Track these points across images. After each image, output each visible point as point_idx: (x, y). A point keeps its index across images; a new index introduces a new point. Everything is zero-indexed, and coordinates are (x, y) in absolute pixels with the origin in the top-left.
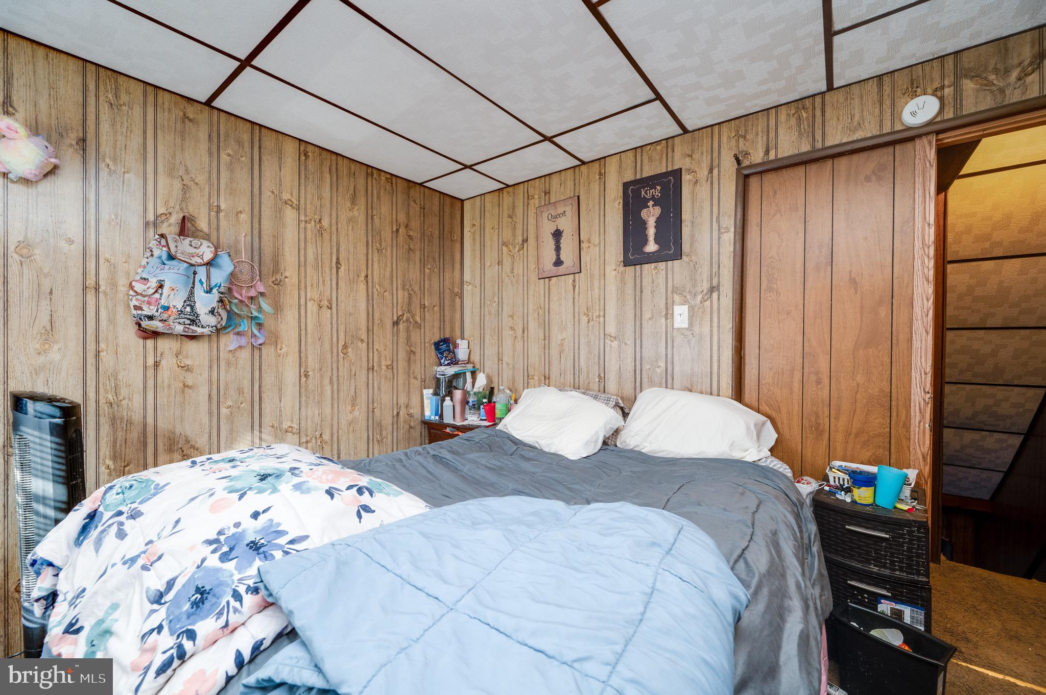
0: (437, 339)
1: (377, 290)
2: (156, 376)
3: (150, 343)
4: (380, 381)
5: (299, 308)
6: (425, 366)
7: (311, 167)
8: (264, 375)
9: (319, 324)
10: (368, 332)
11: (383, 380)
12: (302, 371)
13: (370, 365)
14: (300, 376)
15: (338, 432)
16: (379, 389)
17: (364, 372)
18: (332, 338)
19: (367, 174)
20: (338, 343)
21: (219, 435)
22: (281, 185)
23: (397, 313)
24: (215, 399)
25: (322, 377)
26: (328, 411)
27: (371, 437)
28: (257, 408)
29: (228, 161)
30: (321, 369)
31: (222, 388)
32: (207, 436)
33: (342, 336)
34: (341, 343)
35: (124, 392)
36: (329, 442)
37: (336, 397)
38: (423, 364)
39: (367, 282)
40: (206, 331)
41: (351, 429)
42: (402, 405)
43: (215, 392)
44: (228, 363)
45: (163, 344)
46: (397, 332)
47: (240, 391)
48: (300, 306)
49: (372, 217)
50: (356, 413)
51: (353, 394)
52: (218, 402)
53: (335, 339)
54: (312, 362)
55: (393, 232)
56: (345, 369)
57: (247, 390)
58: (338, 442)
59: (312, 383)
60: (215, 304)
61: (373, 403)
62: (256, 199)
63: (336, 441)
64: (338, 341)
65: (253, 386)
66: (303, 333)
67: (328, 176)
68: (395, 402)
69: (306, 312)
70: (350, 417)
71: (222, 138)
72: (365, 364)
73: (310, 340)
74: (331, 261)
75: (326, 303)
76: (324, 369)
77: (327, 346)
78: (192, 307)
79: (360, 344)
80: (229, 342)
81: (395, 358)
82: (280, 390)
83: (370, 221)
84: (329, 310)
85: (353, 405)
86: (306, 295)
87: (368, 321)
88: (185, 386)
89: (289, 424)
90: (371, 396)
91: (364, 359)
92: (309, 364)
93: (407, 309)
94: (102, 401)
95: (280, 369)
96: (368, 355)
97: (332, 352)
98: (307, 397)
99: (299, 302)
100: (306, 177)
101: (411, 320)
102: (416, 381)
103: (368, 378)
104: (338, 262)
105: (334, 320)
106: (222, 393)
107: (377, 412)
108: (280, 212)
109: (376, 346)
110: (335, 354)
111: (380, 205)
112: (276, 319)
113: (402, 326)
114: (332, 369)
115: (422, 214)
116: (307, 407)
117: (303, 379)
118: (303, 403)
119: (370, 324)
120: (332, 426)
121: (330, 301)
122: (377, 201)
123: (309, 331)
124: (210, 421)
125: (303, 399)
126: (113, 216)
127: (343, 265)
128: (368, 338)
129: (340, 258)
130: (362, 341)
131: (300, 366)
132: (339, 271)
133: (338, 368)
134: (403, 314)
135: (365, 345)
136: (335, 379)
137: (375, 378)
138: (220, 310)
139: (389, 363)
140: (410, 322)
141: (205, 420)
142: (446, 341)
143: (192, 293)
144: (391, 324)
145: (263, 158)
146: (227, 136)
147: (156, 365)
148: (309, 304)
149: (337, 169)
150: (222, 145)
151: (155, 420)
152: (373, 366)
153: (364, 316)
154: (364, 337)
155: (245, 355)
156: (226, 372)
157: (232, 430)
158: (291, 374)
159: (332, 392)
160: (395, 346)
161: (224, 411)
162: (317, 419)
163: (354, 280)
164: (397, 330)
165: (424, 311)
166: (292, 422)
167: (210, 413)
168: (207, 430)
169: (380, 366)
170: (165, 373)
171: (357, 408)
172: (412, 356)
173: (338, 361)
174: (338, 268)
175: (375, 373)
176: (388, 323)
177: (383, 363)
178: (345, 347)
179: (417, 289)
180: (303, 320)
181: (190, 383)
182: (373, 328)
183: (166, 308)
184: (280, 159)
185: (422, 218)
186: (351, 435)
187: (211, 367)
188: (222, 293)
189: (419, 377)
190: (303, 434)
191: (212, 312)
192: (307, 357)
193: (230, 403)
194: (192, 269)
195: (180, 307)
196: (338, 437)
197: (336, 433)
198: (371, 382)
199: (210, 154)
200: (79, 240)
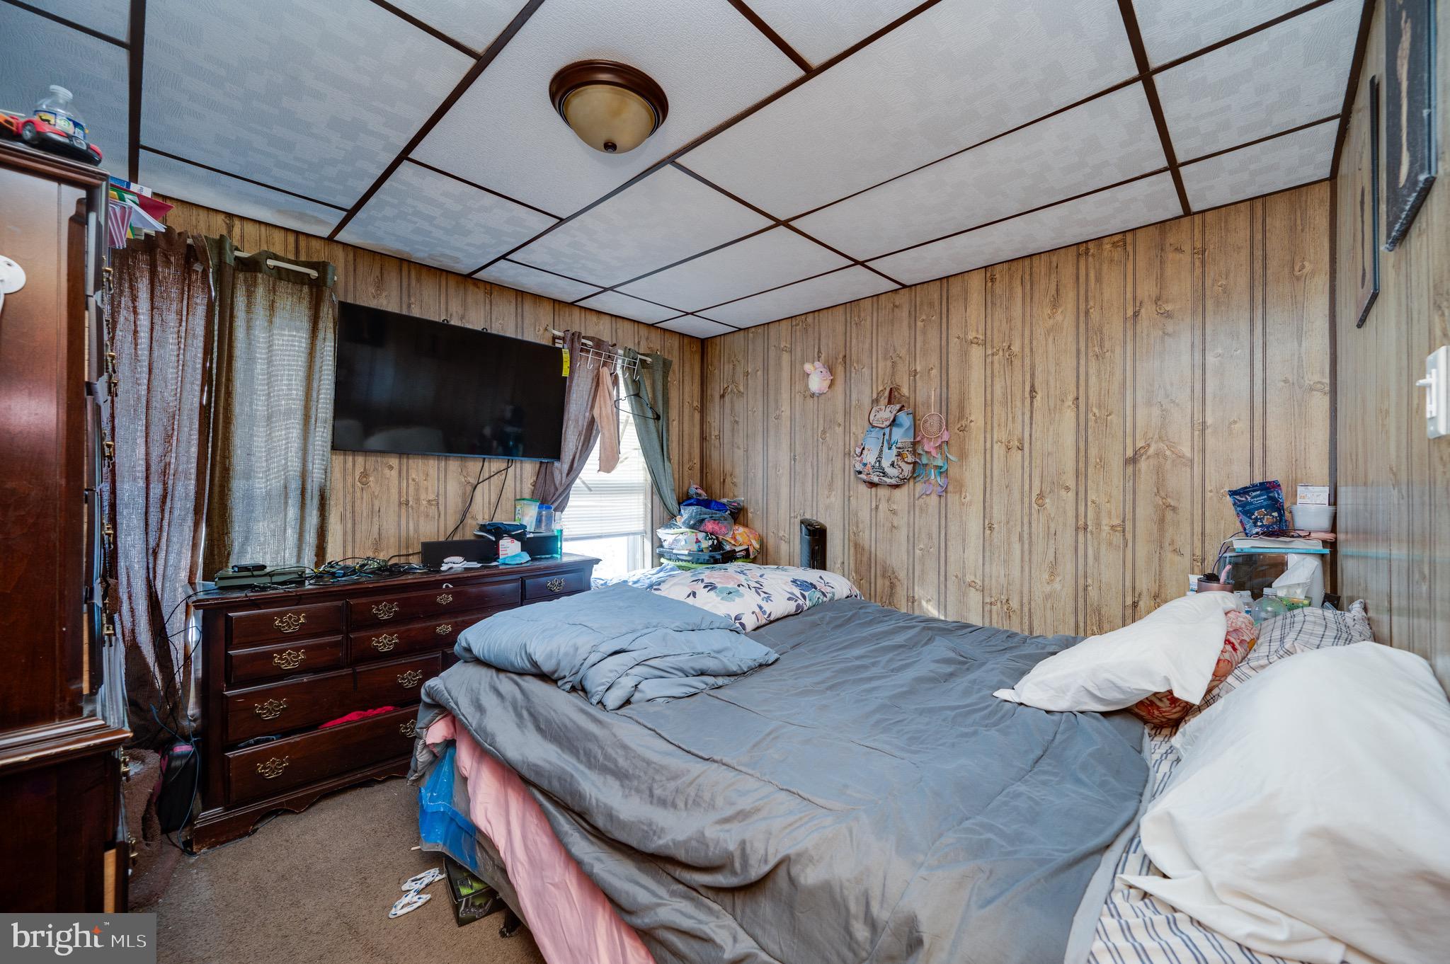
0: (1244, 482)
1: (1095, 415)
2: (876, 516)
3: (874, 489)
4: (1098, 549)
5: (985, 453)
6: (1203, 534)
7: (998, 291)
8: (949, 524)
9: (1007, 470)
10: (1077, 477)
11: (1103, 548)
12: (987, 522)
13: (1081, 523)
14: (984, 528)
15: (1030, 603)
16: (1097, 559)
17: (1070, 531)
18: (1023, 486)
19: (1079, 255)
20: (1030, 492)
21: (914, 573)
22: (966, 326)
23: (1134, 444)
24: (912, 541)
25: (1009, 532)
26: (1016, 573)
27: (1081, 625)
28: (943, 554)
29: (922, 326)
30: (1008, 522)
31: (916, 531)
32: (906, 571)
33: (1036, 483)
34: (1036, 491)
35: (861, 526)
36: (1019, 612)
37: (1027, 558)
38: (1198, 529)
39: (1077, 407)
40: (893, 481)
41: (1049, 605)
42: (1145, 593)
43: (911, 534)
44: (921, 510)
45: (883, 492)
46: (1134, 475)
47: (930, 536)
48: (985, 450)
49: (1087, 313)
50: (1057, 586)
51: (1052, 559)
52: (914, 543)
53: (1027, 487)
54: (998, 513)
55: (1126, 319)
56: (1041, 525)
57: (935, 535)
58: (1030, 617)
59: (998, 536)
60: (894, 458)
61: (1086, 577)
62: (944, 351)
63: (1027, 614)
64: (1031, 488)
65: (940, 532)
66: (988, 480)
67: (1019, 290)
68: (1128, 584)
69: (992, 456)
70: (1048, 589)
71: (918, 309)
72: (1071, 521)
73: (996, 488)
74: (1023, 391)
75: (1017, 443)
76: (1011, 523)
77: (1017, 495)
78: (880, 462)
79: (1063, 493)
80: (920, 487)
81: (1129, 516)
82: (964, 540)
83: (1082, 318)
84: (1020, 452)
85: (1052, 574)
86: (992, 438)
87: (1077, 462)
88: (893, 527)
89: (972, 578)
90: (1081, 567)
91: (1071, 513)
92: (995, 515)
93: (1156, 436)
94: (851, 531)
95: (964, 518)
96: (1077, 509)
97: (1022, 503)
98: (992, 553)
99: (985, 446)
100: (992, 304)
101: (1168, 453)
102: (1177, 558)
103: (1077, 542)
104: (1033, 390)
105: (1027, 463)
106: (916, 536)
107: (1093, 593)
108: (966, 354)
109: (1092, 496)
110: (1026, 505)
111: (1101, 289)
112: (961, 466)
113: (1143, 465)
114: (1022, 523)
115: (1198, 263)
116: (991, 564)
117: (988, 532)
118: (987, 559)
119: (1082, 465)
120: (1022, 593)
121: (1021, 441)
122: (1096, 284)
123: (995, 479)
124: (908, 559)
125: (987, 554)
127: (1039, 392)
128: (1077, 484)
129: (1036, 385)
130: (1067, 489)
131: (984, 517)
132: (1035, 400)
133: (1030, 523)
134: (1149, 445)
135: (1071, 495)
136: (1026, 536)
137: (1089, 543)
138: (899, 463)
139: (1116, 522)
140: (1165, 457)
141: (905, 557)
142: (1268, 488)
143: (881, 451)
144: (1121, 463)
145: (950, 307)
146: (922, 304)
147: (877, 507)
148: (996, 447)
149: (1031, 274)
150: (918, 315)
151: (876, 550)
152: (1086, 524)
153: (1071, 453)
154: (1071, 483)
155: (934, 499)
156: (920, 517)
157: (923, 571)
158: (974, 526)
159: (1022, 552)
160: (1129, 497)
161: (918, 552)
162: (1003, 580)
163: (1055, 407)
164: (1134, 471)
165: (1202, 434)
166: (975, 576)
167: (908, 552)
168: (906, 566)
169: (1098, 525)
170: (881, 514)
171: (1058, 579)
172: (1169, 515)
173: (1030, 514)
174: (1032, 398)
175: (1089, 535)
176: (1116, 463)
177: (1105, 521)
178: (1041, 496)
179: (1182, 398)
180: (988, 465)
181: (896, 525)
182: (1086, 470)
183: (866, 465)
184: (966, 299)
185: (1198, 272)
186: (1049, 613)
187: (909, 512)
188: (900, 448)
189: (1187, 551)
190: (986, 593)
191: (893, 465)
192: (992, 508)
193: (922, 546)
194: (882, 431)
195: (873, 463)
196: (1030, 609)
197: (1027, 604)
198: (1081, 547)
199: (910, 327)
200: (842, 424)
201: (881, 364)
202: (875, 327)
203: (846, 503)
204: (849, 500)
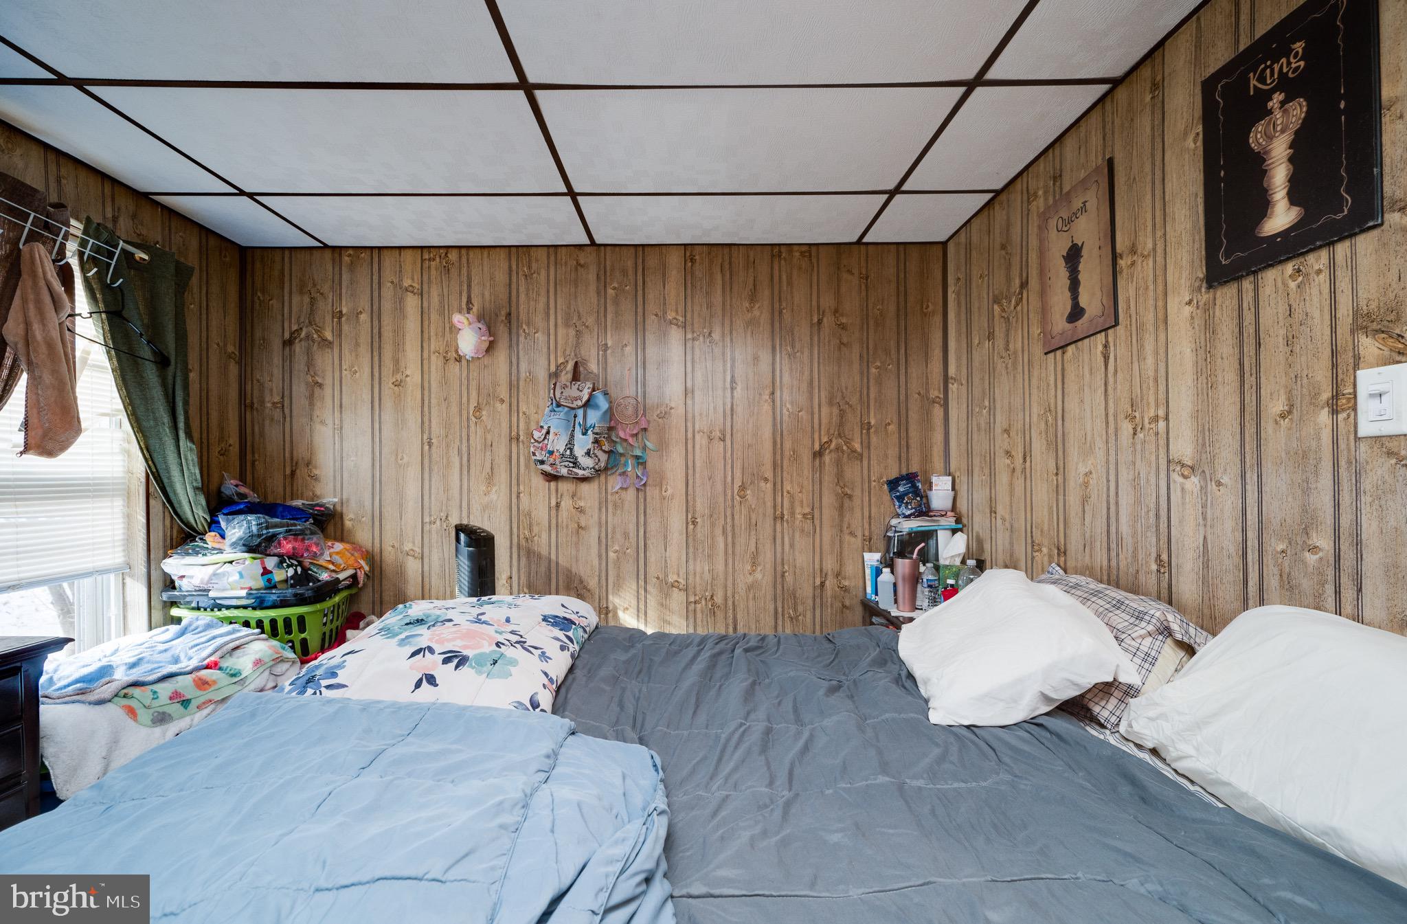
0: (894, 474)
1: (788, 410)
2: (557, 516)
3: (553, 484)
4: (793, 536)
5: (686, 443)
6: (870, 517)
7: (698, 274)
8: (649, 520)
9: (709, 462)
10: (774, 469)
11: (797, 535)
12: (690, 517)
13: (778, 512)
14: (687, 523)
15: (733, 596)
16: (792, 546)
17: (769, 521)
18: (725, 477)
19: (773, 256)
20: (733, 483)
21: (607, 579)
22: (665, 304)
23: (820, 439)
24: (604, 544)
25: (713, 525)
26: (720, 567)
27: (780, 610)
28: (642, 555)
29: (614, 295)
30: (711, 516)
31: (609, 531)
32: (597, 578)
33: (738, 474)
34: (738, 483)
35: (536, 529)
36: (723, 607)
37: (730, 552)
38: (866, 514)
39: (773, 401)
40: (586, 473)
41: (751, 596)
42: (830, 573)
43: (603, 535)
44: (615, 506)
45: (564, 487)
46: (820, 466)
47: (626, 535)
48: (686, 439)
49: (781, 312)
50: (758, 575)
51: (753, 549)
52: (607, 545)
53: (729, 479)
54: (701, 506)
55: (812, 325)
56: (743, 517)
57: (632, 535)
58: (734, 610)
59: (702, 530)
60: (590, 446)
61: (783, 564)
62: (640, 327)
63: (731, 607)
64: (733, 479)
65: (638, 531)
66: (690, 472)
67: (719, 277)
68: (817, 567)
69: (694, 447)
70: (750, 579)
71: (608, 274)
72: (770, 511)
73: (698, 480)
74: (725, 381)
75: (718, 434)
76: (715, 516)
77: (719, 487)
78: (571, 450)
79: (762, 484)
80: (615, 482)
81: (817, 505)
82: (665, 537)
83: (777, 318)
84: (722, 443)
85: (754, 564)
86: (694, 426)
87: (775, 454)
88: (580, 527)
89: (675, 578)
90: (779, 555)
91: (769, 504)
92: (698, 509)
93: (836, 433)
94: (522, 536)
95: (665, 514)
96: (775, 499)
97: (725, 495)
98: (696, 549)
99: (686, 436)
100: (692, 285)
101: (845, 448)
102: (853, 539)
103: (775, 531)
104: (733, 381)
105: (729, 454)
106: (610, 537)
107: (789, 578)
108: (664, 335)
109: (787, 487)
110: (729, 497)
111: (792, 293)
112: (661, 457)
113: (827, 458)
114: (726, 516)
115: (863, 287)
116: (695, 560)
117: (691, 527)
118: (691, 555)
119: (778, 457)
120: (726, 587)
121: (723, 433)
122: (787, 287)
123: (698, 470)
124: (600, 564)
125: (691, 550)
126: (528, 374)
127: (739, 383)
128: (774, 476)
129: (736, 375)
130: (766, 480)
131: (687, 511)
132: (735, 392)
133: (733, 515)
134: (831, 441)
135: (769, 486)
136: (729, 529)
137: (785, 531)
138: (596, 451)
139: (807, 510)
140: (843, 451)
141: (596, 562)
142: (911, 478)
143: (572, 436)
144: (811, 457)
145: (647, 279)
146: (613, 270)
147: (558, 505)
148: (698, 437)
149: (730, 263)
150: (608, 280)
151: (557, 557)
152: (782, 514)
153: (768, 446)
154: (769, 475)
155: (630, 495)
156: (614, 514)
157: (618, 576)
158: (676, 521)
159: (726, 545)
160: (817, 487)
161: (612, 555)
162: (707, 576)
163: (754, 399)
164: (820, 463)
165: (868, 433)
166: (678, 575)
167: (600, 556)
168: (597, 573)
169: (792, 514)
170: (564, 514)
171: (759, 569)
172: (847, 503)
173: (733, 506)
174: (732, 389)
175: (785, 524)
176: (806, 457)
177: (798, 510)
178: (743, 488)
179: (854, 400)
180: (690, 457)
181: (583, 524)
182: (782, 463)
183: (551, 453)
184: (664, 275)
185: (864, 294)
186: (751, 603)
187: (600, 509)
188: (597, 434)
189: (859, 534)
190: (690, 593)
191: (588, 453)
192: (694, 500)
193: (617, 548)
194: (573, 413)
195: (562, 451)
196: (733, 602)
197: (731, 597)
198: (779, 535)
199: (598, 293)
200: (507, 399)
201: (561, 331)
202: (552, 285)
203: (514, 500)
204: (518, 497)
